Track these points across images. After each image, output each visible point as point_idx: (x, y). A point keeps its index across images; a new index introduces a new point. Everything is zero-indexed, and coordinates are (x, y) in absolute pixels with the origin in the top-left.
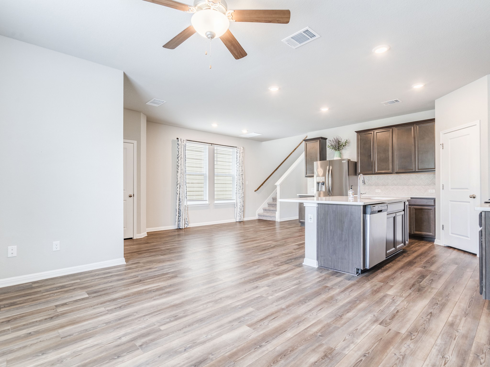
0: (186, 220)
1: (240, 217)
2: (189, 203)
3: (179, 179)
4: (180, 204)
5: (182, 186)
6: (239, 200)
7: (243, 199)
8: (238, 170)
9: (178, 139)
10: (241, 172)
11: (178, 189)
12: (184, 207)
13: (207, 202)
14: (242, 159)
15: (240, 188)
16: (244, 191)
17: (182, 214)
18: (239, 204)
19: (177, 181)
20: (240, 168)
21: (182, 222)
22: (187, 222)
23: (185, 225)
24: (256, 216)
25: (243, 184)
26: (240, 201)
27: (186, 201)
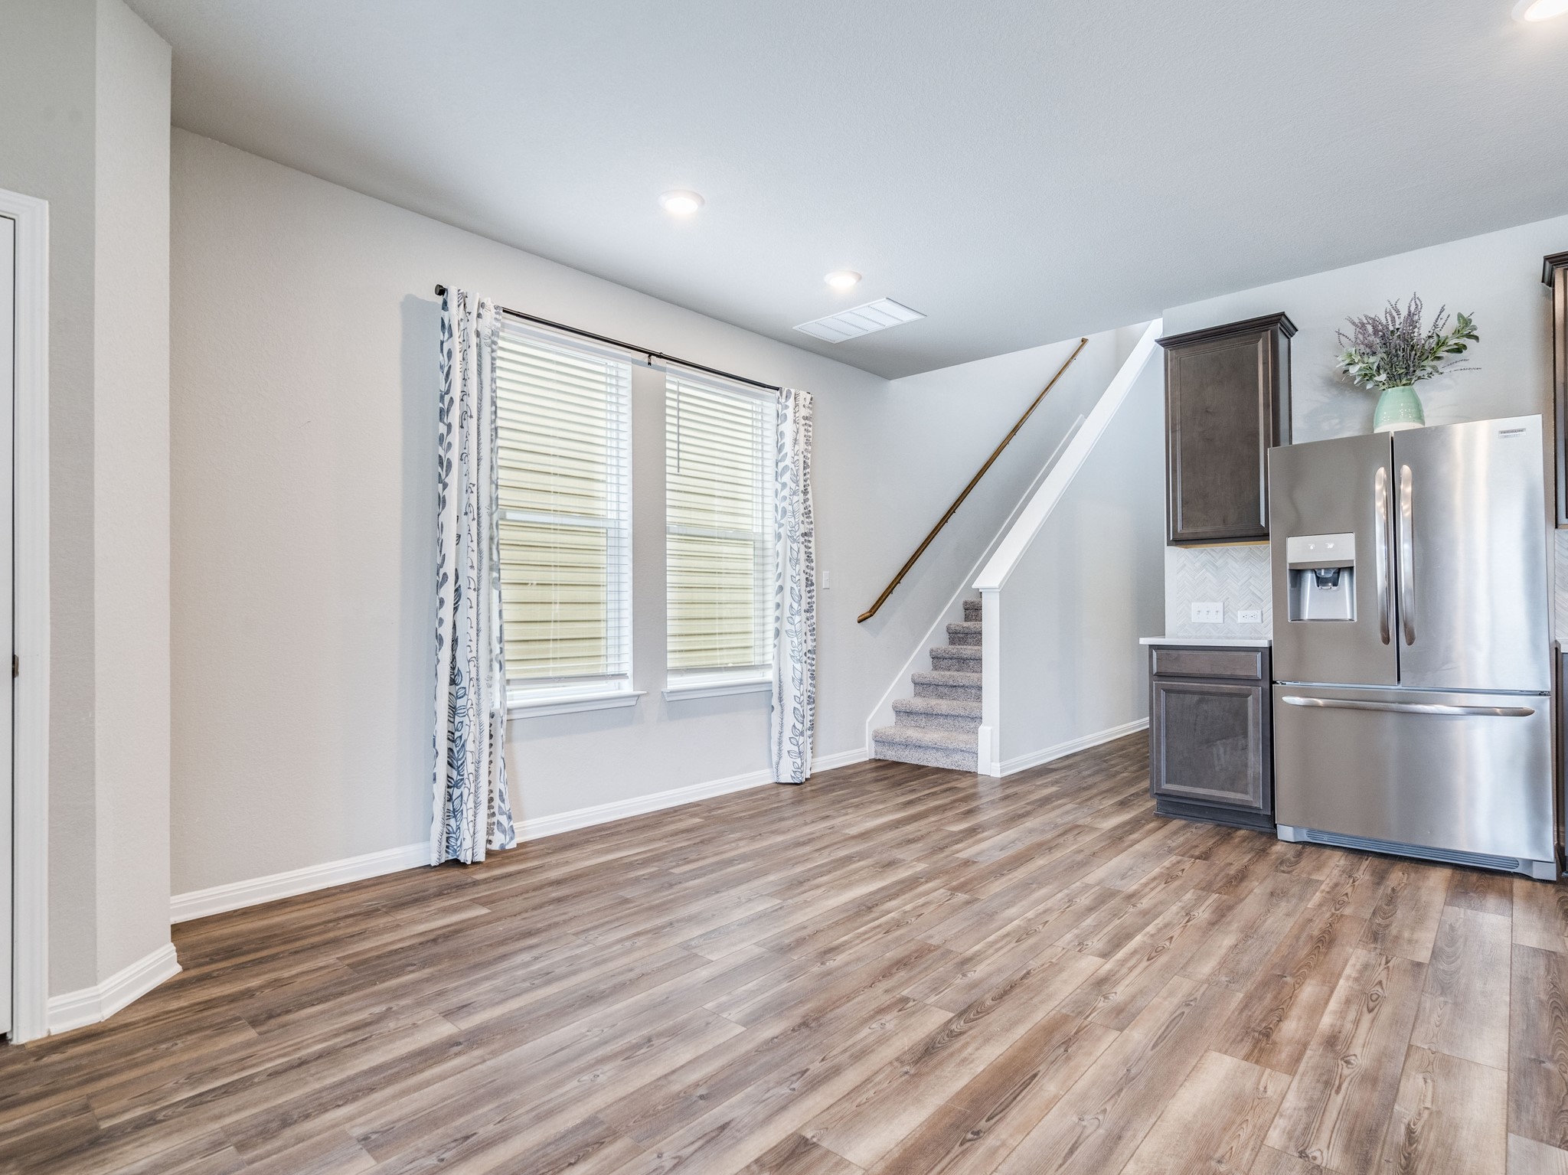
0: (497, 802)
1: (799, 761)
2: (519, 697)
3: (450, 548)
4: (460, 703)
5: (473, 595)
6: (793, 669)
7: (812, 665)
8: (784, 511)
9: (441, 291)
10: (802, 518)
11: (447, 612)
12: (486, 719)
13: (627, 687)
14: (805, 454)
15: (795, 606)
16: (814, 620)
17: (470, 767)
18: (791, 691)
19: (439, 561)
20: (795, 498)
21: (471, 818)
22: (503, 819)
23: (490, 832)
24: (863, 745)
25: (812, 584)
26: (798, 675)
27: (497, 687)
